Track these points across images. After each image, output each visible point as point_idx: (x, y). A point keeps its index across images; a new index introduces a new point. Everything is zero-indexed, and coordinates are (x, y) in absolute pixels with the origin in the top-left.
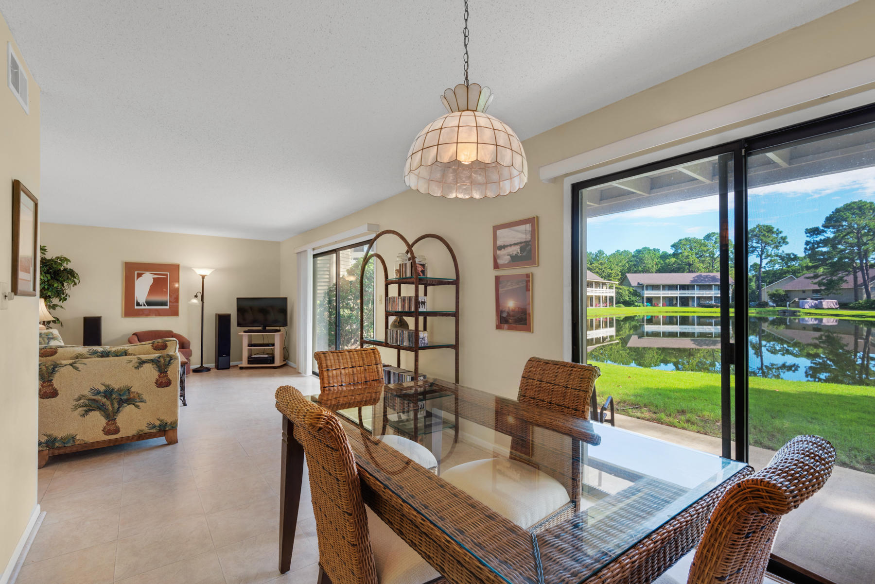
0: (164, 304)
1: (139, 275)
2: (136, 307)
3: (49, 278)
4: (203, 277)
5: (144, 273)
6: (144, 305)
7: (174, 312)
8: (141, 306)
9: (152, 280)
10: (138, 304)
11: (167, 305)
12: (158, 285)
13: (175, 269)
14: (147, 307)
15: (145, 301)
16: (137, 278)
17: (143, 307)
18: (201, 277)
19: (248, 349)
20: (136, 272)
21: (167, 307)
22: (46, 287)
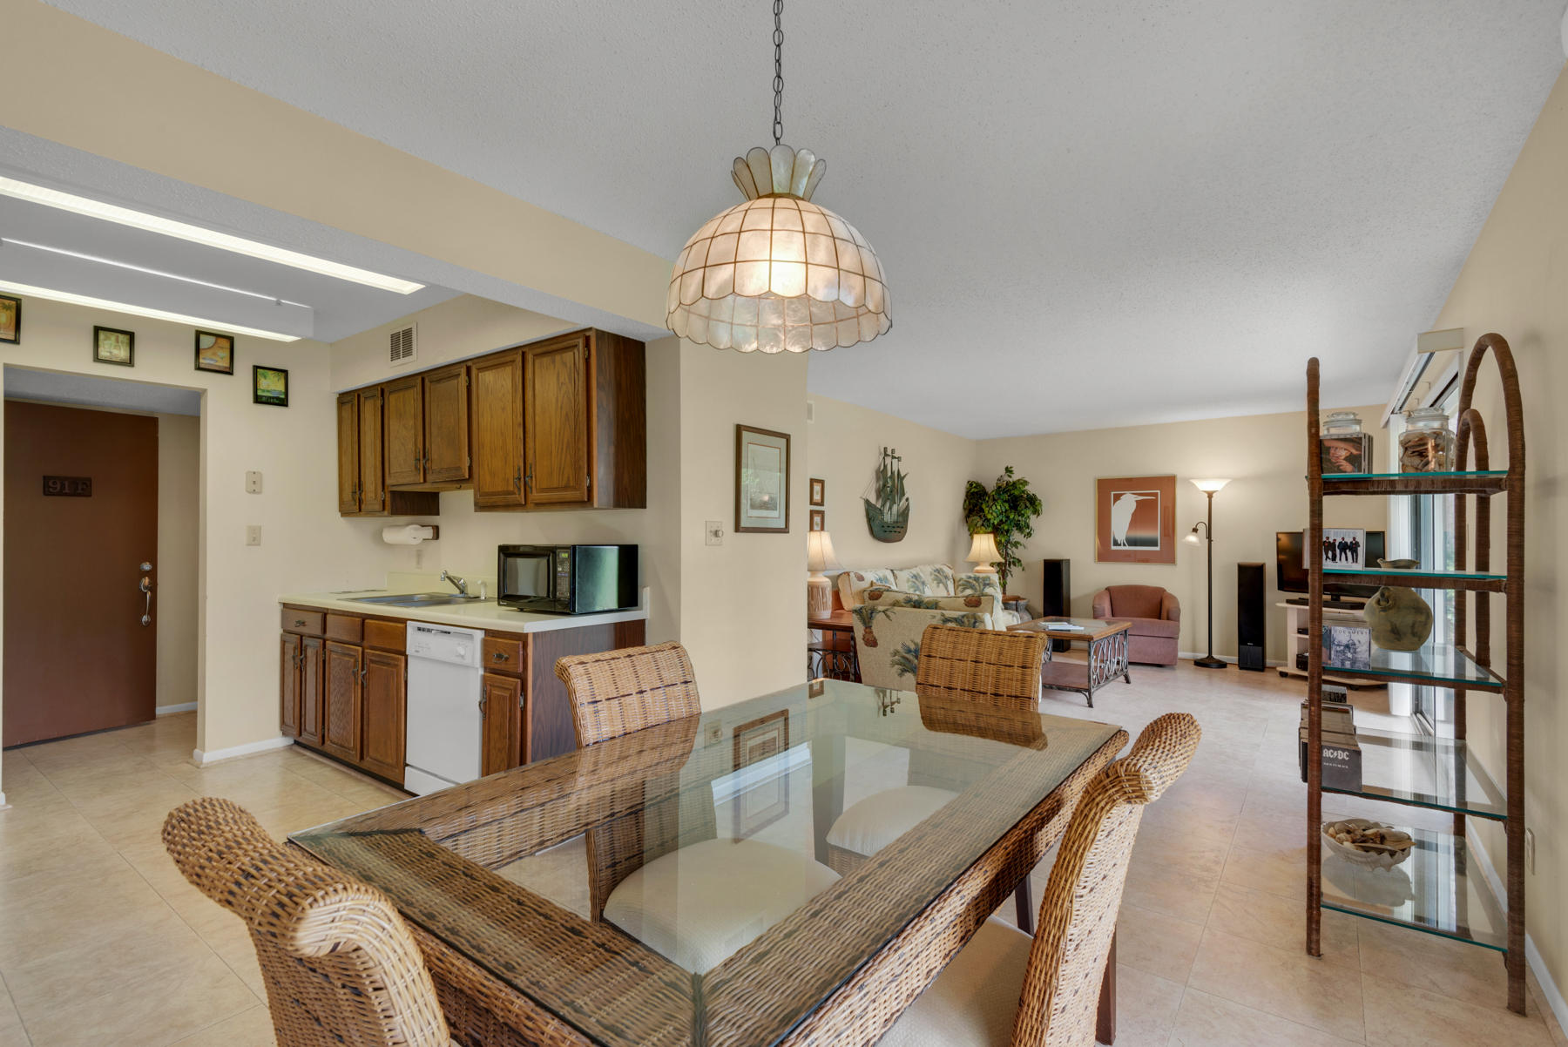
0: (1153, 543)
1: (1117, 498)
2: (1113, 548)
3: (1007, 508)
4: (1210, 495)
5: (1122, 495)
6: (1124, 545)
7: (1168, 557)
8: (1120, 545)
9: (1135, 504)
10: (1116, 543)
11: (1157, 546)
12: (1144, 512)
13: (1169, 482)
14: (1128, 548)
15: (1124, 538)
16: (1114, 502)
17: (1122, 548)
18: (1206, 495)
19: (1299, 638)
20: (1112, 493)
21: (1158, 549)
22: (1004, 519)
